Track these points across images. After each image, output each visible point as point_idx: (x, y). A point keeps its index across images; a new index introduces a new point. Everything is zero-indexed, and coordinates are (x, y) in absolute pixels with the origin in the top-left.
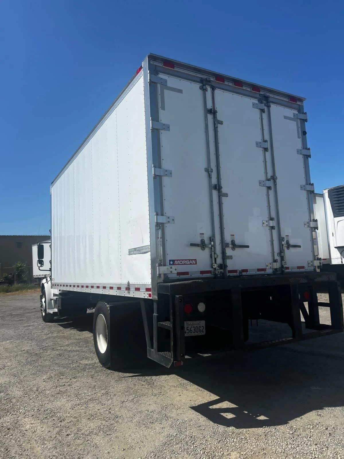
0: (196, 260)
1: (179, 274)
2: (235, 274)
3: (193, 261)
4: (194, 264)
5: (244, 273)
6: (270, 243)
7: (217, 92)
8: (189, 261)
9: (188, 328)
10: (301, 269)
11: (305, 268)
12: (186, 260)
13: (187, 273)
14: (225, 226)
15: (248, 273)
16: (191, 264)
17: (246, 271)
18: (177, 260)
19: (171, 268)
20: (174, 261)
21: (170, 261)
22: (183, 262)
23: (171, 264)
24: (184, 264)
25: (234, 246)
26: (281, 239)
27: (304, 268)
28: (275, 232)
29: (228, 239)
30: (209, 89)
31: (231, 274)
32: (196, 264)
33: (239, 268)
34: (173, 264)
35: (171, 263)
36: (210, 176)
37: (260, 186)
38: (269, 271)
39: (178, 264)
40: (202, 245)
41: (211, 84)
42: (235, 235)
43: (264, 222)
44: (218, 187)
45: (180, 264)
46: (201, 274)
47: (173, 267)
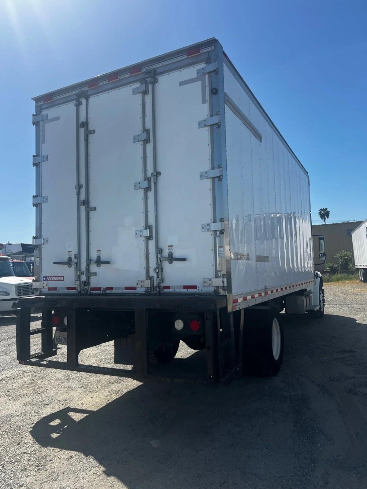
0: (63, 277)
1: (50, 289)
2: (98, 292)
3: (61, 278)
4: (61, 281)
5: (108, 292)
6: (144, 257)
7: (92, 100)
8: (58, 278)
9: (60, 337)
10: (189, 290)
11: (198, 288)
12: (55, 277)
13: (55, 289)
14: (91, 241)
15: (113, 292)
16: (59, 280)
17: (111, 289)
18: (49, 277)
19: (43, 284)
20: (46, 277)
21: (43, 277)
22: (53, 279)
23: (44, 281)
24: (54, 281)
25: (99, 262)
26: (159, 251)
27: (196, 288)
28: (152, 243)
29: (94, 255)
30: (84, 101)
31: (94, 292)
32: (63, 280)
33: (104, 285)
34: (46, 280)
35: (44, 279)
36: (78, 194)
37: (135, 189)
38: (141, 290)
39: (49, 281)
40: (69, 263)
41: (87, 94)
42: (101, 251)
43: (137, 232)
44: (86, 203)
45: (50, 281)
46: (67, 290)
47: (45, 283)
